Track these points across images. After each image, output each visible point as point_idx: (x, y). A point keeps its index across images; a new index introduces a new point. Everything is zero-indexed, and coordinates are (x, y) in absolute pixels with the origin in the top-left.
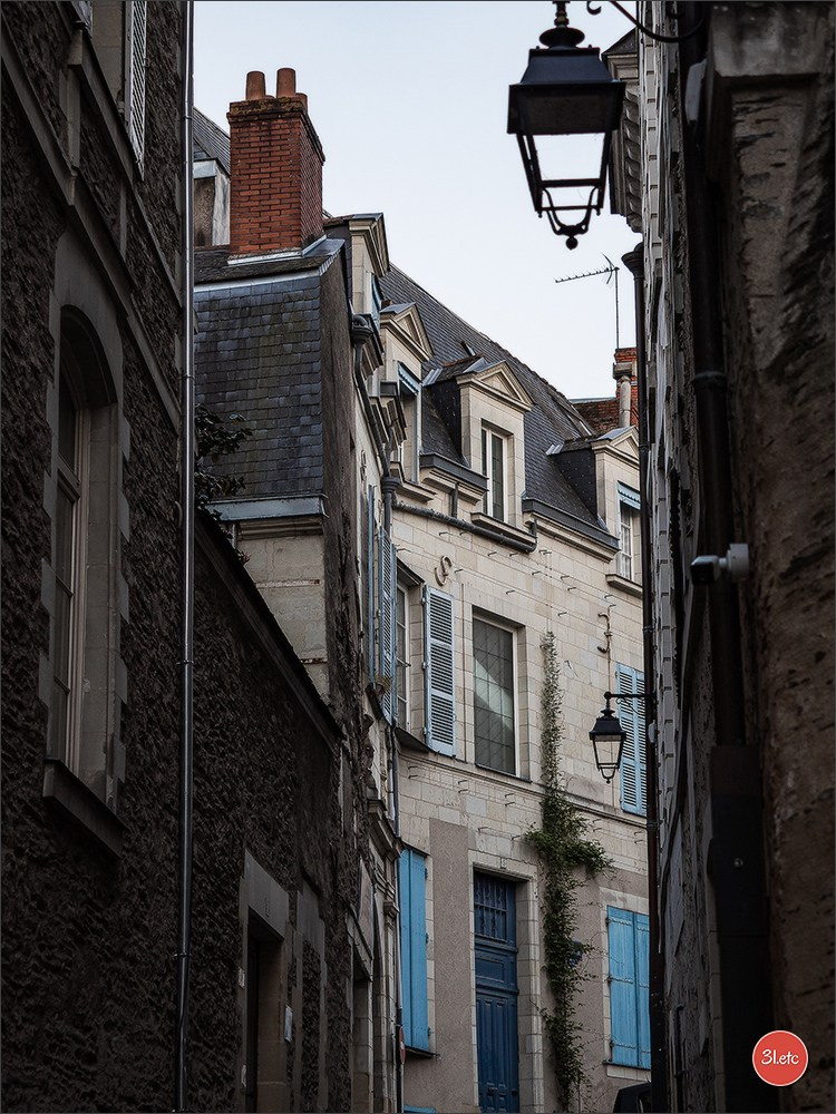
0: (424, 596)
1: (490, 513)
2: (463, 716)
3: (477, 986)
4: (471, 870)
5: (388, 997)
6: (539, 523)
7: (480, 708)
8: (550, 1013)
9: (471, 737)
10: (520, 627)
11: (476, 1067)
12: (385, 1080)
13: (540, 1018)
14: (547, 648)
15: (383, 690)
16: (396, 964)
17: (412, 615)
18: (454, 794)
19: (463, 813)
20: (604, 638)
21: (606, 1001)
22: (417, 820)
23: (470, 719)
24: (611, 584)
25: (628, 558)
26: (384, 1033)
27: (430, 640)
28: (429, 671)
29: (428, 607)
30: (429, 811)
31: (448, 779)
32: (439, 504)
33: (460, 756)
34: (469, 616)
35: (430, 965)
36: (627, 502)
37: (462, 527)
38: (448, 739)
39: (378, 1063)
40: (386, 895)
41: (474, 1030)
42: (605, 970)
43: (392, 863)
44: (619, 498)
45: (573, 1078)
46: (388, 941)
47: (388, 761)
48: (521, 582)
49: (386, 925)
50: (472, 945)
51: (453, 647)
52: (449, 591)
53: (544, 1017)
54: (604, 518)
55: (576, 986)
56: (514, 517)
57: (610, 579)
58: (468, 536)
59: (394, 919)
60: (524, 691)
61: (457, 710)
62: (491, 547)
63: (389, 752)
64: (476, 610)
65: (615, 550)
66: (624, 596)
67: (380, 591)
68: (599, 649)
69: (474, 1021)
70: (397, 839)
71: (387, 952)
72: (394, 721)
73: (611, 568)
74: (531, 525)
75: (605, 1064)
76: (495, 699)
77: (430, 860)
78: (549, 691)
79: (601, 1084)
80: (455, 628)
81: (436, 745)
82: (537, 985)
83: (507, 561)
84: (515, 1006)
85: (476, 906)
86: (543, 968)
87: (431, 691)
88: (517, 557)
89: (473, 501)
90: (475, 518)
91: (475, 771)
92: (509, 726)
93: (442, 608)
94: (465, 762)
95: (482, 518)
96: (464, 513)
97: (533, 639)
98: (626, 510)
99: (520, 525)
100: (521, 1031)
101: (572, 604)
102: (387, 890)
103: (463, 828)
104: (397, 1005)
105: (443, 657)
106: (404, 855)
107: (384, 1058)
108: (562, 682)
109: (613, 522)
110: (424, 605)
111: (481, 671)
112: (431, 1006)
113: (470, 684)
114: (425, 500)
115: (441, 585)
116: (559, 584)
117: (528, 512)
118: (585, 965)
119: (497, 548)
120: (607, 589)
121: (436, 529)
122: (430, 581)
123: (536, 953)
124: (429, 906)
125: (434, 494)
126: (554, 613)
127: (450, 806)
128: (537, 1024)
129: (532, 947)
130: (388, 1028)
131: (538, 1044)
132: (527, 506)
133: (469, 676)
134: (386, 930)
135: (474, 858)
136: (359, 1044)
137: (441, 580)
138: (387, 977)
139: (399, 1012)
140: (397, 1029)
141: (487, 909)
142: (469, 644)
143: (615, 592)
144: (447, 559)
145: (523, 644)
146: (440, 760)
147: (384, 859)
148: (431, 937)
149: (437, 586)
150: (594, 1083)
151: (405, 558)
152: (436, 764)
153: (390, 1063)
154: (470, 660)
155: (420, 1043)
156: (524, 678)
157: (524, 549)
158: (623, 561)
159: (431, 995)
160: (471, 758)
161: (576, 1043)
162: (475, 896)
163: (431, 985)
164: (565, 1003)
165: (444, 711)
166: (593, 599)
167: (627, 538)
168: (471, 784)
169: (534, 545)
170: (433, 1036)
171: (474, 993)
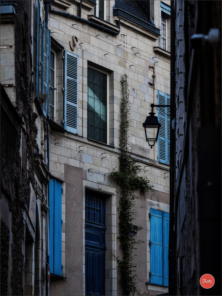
0: (64, 55)
1: (97, 15)
2: (82, 114)
3: (86, 245)
4: (84, 189)
5: (42, 250)
6: (122, 21)
7: (91, 111)
8: (121, 259)
9: (85, 125)
10: (111, 72)
11: (84, 284)
12: (40, 289)
13: (116, 262)
14: (123, 83)
15: (43, 101)
16: (46, 234)
17: (58, 64)
18: (76, 153)
19: (81, 161)
20: (151, 78)
21: (148, 254)
22: (58, 165)
23: (85, 116)
24: (156, 52)
25: (164, 39)
26: (40, 267)
27: (67, 77)
28: (66, 92)
29: (66, 61)
30: (64, 161)
31: (74, 145)
32: (72, 10)
33: (80, 134)
34: (86, 66)
35: (63, 235)
36: (165, 11)
37: (83, 22)
38: (74, 126)
39: (37, 282)
40: (42, 201)
41: (84, 266)
42: (148, 238)
43: (46, 185)
44: (161, 9)
45: (131, 290)
46: (43, 223)
47: (45, 136)
48: (112, 50)
49: (42, 215)
50: (84, 226)
51: (78, 81)
52: (76, 53)
53: (118, 261)
54: (153, 19)
55: (134, 246)
56: (109, 16)
57: (156, 49)
58: (86, 27)
59: (46, 212)
60: (112, 103)
61: (79, 112)
62: (97, 32)
63: (45, 131)
64: (90, 63)
65: (158, 35)
66: (162, 58)
67: (42, 53)
68: (149, 83)
69: (84, 262)
70: (48, 174)
71: (42, 228)
72: (48, 116)
73: (156, 44)
74: (117, 22)
75: (147, 284)
76: (98, 107)
77: (64, 184)
78: (124, 104)
79: (145, 293)
80: (79, 72)
81: (69, 129)
82: (115, 245)
83: (105, 39)
84: (104, 255)
85: (86, 207)
86: (118, 238)
87: (66, 102)
88: (110, 37)
89: (89, 9)
90: (90, 18)
91: (87, 142)
92: (104, 119)
93: (73, 62)
94: (82, 137)
95: (93, 18)
96: (84, 15)
97: (117, 78)
98: (164, 16)
99: (112, 21)
100: (107, 267)
101: (136, 61)
102: (43, 198)
103: (80, 169)
104: (47, 254)
105: (73, 85)
106: (51, 182)
107: (40, 279)
108: (131, 99)
109: (158, 22)
110: (64, 60)
111: (91, 93)
112: (63, 255)
113: (85, 99)
114: (65, 8)
115: (72, 50)
116: (130, 51)
117: (116, 15)
118: (138, 237)
119: (100, 33)
120: (153, 55)
121: (70, 23)
122: (67, 48)
123: (115, 230)
124: (63, 206)
125: (70, 5)
126: (128, 65)
127: (75, 158)
128: (115, 264)
129: (113, 228)
130: (42, 265)
131: (115, 274)
132: (116, 12)
133: (85, 95)
134: (42, 218)
135: (85, 183)
136: (28, 272)
137: (72, 47)
138: (42, 240)
139: (47, 257)
140: (47, 265)
141: (92, 209)
142: (86, 80)
143: (157, 56)
144: (76, 38)
145: (112, 80)
146: (70, 136)
147: (42, 183)
148: (64, 221)
149: (70, 50)
150: (142, 293)
151: (55, 36)
152: (68, 138)
153: (43, 281)
154: (86, 88)
155: (57, 272)
156: (112, 97)
157: (113, 33)
158: (162, 41)
159: (63, 249)
160: (85, 135)
161: (133, 274)
162: (86, 202)
163: (63, 245)
164: (128, 254)
165: (73, 112)
166: (147, 59)
167: (164, 29)
168: (85, 148)
169: (119, 32)
170: (64, 269)
171: (84, 248)
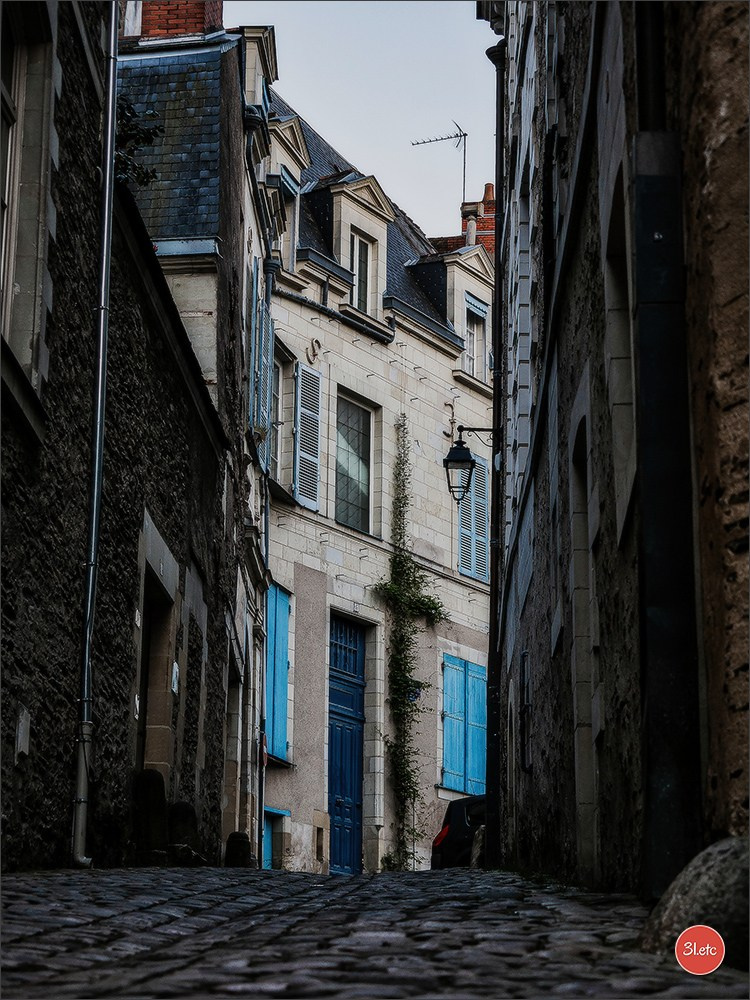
0: (297, 371)
1: (355, 305)
2: (326, 478)
3: (331, 712)
4: (328, 610)
5: (254, 707)
6: (397, 319)
7: (342, 475)
8: (391, 738)
9: (332, 496)
10: (377, 408)
11: (326, 779)
12: (249, 777)
13: (383, 743)
14: (400, 427)
15: (260, 439)
16: (262, 679)
17: (286, 386)
18: (316, 544)
19: (323, 561)
20: (449, 424)
21: (439, 734)
22: (284, 563)
23: (332, 481)
24: (457, 379)
25: (471, 359)
26: (250, 737)
27: (300, 410)
28: (299, 435)
29: (300, 380)
30: (294, 557)
31: (311, 530)
32: (312, 293)
33: (322, 512)
34: (334, 393)
35: (291, 688)
36: (473, 309)
37: (331, 315)
38: (313, 496)
39: (244, 763)
40: (255, 620)
41: (326, 747)
42: (440, 708)
43: (262, 594)
44: (466, 305)
45: (410, 796)
46: (256, 660)
47: (262, 506)
48: (380, 369)
49: (255, 645)
50: (327, 676)
51: (319, 418)
52: (318, 369)
53: (386, 743)
54: (453, 322)
55: (415, 717)
56: (376, 311)
57: (456, 374)
58: (335, 323)
59: (262, 642)
60: (379, 462)
61: (322, 472)
62: (355, 335)
63: (262, 499)
64: (341, 389)
65: (461, 350)
66: (467, 390)
67: (260, 356)
68: (444, 433)
69: (326, 740)
70: (267, 572)
71: (254, 669)
72: (267, 471)
73: (457, 365)
74: (390, 321)
75: (437, 787)
76: (354, 468)
77: (294, 598)
78: (401, 464)
79: (433, 804)
80: (322, 402)
81: (302, 500)
82: (381, 715)
83: (368, 349)
84: (361, 732)
85: (331, 644)
86: (386, 701)
87: (299, 453)
88: (377, 346)
89: (341, 294)
90: (343, 309)
91: (335, 526)
92: (365, 491)
93: (312, 382)
94: (327, 518)
95: (348, 309)
96: (333, 303)
97: (389, 418)
98: (473, 319)
99: (381, 317)
100: (366, 753)
101: (422, 392)
102: (257, 615)
103: (322, 574)
104: (261, 716)
105: (311, 425)
106: (271, 589)
107: (249, 759)
108: (412, 457)
109: (460, 326)
110: (296, 378)
111: (343, 443)
112: (290, 724)
113: (333, 451)
114: (300, 288)
115: (311, 363)
116: (412, 374)
117: (388, 308)
118: (424, 699)
119: (360, 337)
120: (453, 382)
121: (308, 314)
122: (301, 358)
123: (381, 687)
124: (291, 638)
125: (308, 283)
126: (408, 397)
127: (312, 554)
128: (380, 748)
129: (378, 682)
130: (254, 734)
131: (380, 765)
132: (388, 303)
133: (333, 444)
134: (255, 650)
135: (331, 600)
136: (232, 736)
137: (311, 358)
138: (254, 689)
139: (263, 722)
140: (262, 735)
141: (341, 647)
142: (334, 417)
143: (459, 386)
144: (317, 342)
145: (379, 422)
146: (305, 514)
147: (255, 587)
148: (292, 664)
149: (308, 364)
150: (427, 801)
151: (281, 335)
152: (301, 516)
153: (254, 763)
154: (334, 430)
155: (278, 753)
156: (380, 452)
157: (383, 340)
158: (467, 361)
159: (290, 713)
160: (332, 514)
161: (413, 766)
162: (331, 634)
163: (290, 706)
164: (405, 732)
165: (310, 471)
166: (441, 390)
167: (472, 342)
168: (331, 537)
169: (392, 337)
170: (291, 749)
171: (327, 715)
